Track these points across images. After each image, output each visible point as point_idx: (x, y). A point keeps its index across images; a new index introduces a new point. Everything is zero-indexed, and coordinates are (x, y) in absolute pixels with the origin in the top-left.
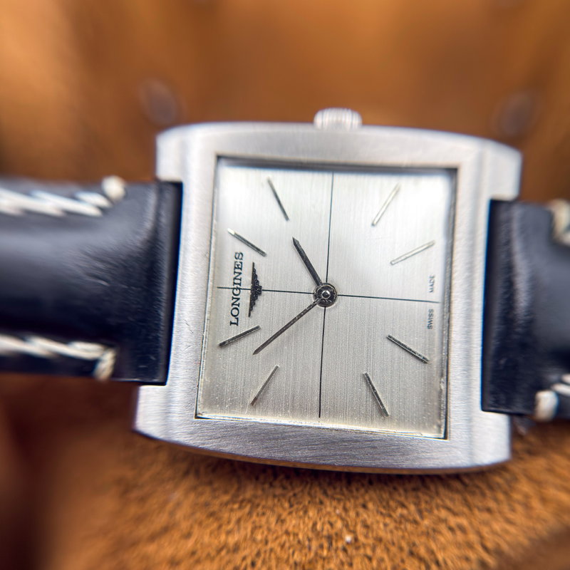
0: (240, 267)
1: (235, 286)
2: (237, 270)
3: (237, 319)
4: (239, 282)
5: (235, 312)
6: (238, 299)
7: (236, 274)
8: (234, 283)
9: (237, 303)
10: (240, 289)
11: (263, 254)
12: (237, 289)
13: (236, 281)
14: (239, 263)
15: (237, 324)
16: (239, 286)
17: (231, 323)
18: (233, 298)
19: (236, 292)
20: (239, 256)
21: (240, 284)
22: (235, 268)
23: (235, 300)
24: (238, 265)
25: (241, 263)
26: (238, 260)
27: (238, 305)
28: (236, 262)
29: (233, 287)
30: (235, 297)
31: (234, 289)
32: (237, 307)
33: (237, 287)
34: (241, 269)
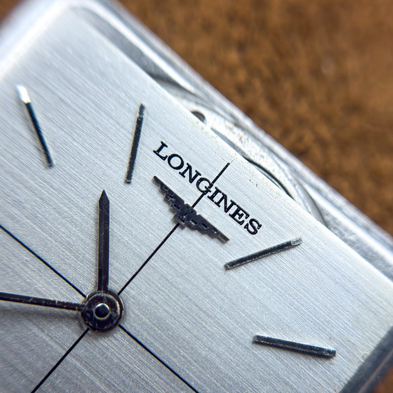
0: (237, 217)
1: (213, 190)
2: (234, 208)
3: (164, 158)
4: (216, 199)
5: (176, 162)
6: (191, 180)
7: (229, 203)
8: (218, 191)
9: (187, 174)
10: (204, 193)
11: (232, 265)
12: (208, 190)
13: (219, 196)
14: (243, 218)
15: (157, 152)
16: (210, 194)
17: (163, 145)
18: (198, 174)
19: (204, 185)
20: (254, 227)
21: (211, 198)
22: (239, 209)
23: (194, 174)
24: (241, 216)
25: (241, 223)
26: (247, 221)
27: (182, 174)
28: (248, 215)
29: (215, 185)
30: (199, 177)
31: (211, 185)
32: (182, 170)
33: (210, 191)
34: (233, 216)
